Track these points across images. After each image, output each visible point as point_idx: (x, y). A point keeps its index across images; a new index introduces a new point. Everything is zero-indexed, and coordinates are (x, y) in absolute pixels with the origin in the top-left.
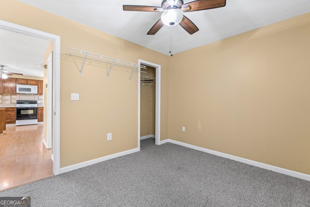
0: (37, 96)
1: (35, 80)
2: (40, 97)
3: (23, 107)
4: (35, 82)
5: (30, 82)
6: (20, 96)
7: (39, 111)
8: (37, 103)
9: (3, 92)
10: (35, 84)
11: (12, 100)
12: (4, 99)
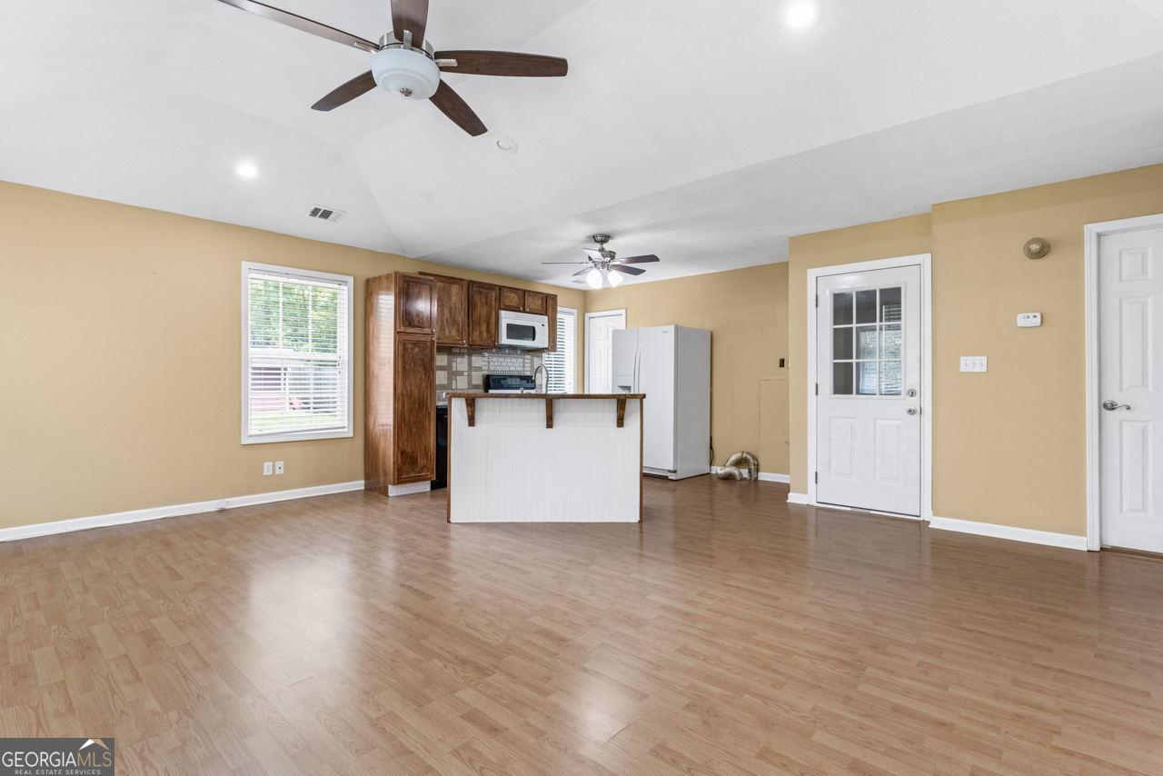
1: (540, 293)
4: (540, 302)
5: (530, 299)
6: (490, 359)
9: (471, 340)
10: (540, 308)
11: (471, 371)
12: (453, 370)
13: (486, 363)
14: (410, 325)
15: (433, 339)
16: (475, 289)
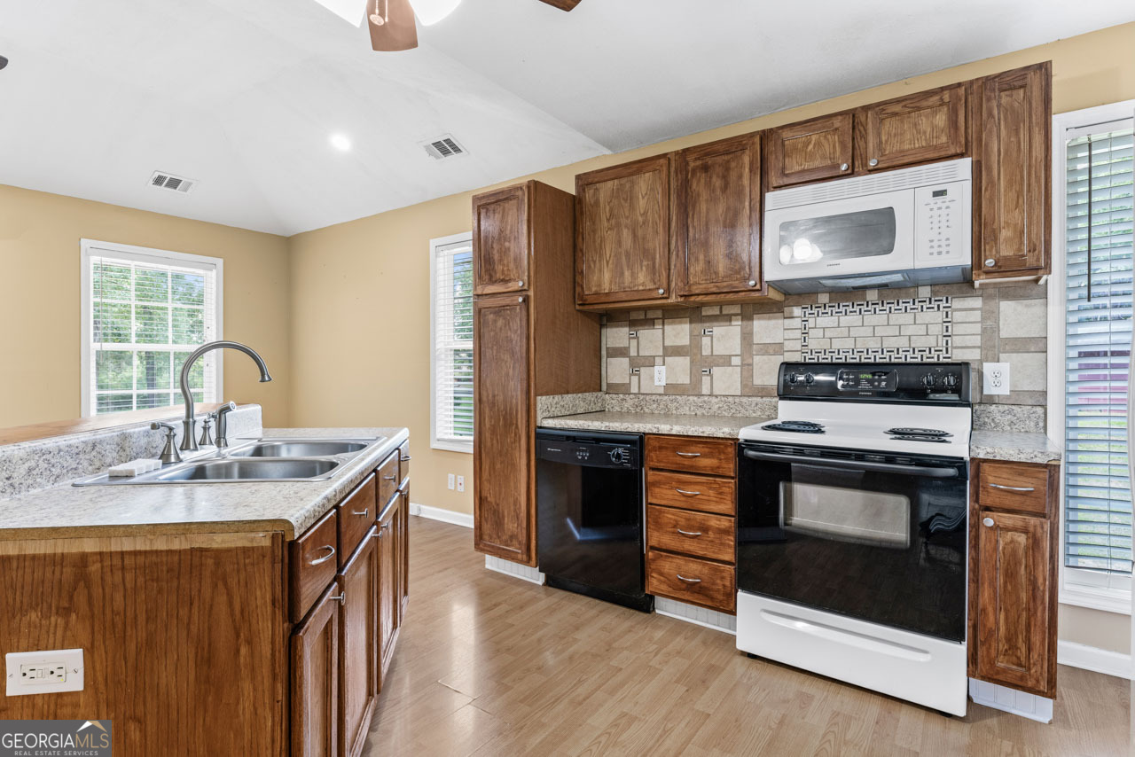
0: (967, 310)
1: (942, 89)
4: (941, 119)
5: (889, 126)
6: (811, 323)
7: (989, 522)
8: (973, 396)
9: (681, 284)
10: (944, 139)
11: (752, 356)
12: (704, 354)
13: (798, 334)
14: (492, 281)
15: (520, 300)
16: (692, 165)
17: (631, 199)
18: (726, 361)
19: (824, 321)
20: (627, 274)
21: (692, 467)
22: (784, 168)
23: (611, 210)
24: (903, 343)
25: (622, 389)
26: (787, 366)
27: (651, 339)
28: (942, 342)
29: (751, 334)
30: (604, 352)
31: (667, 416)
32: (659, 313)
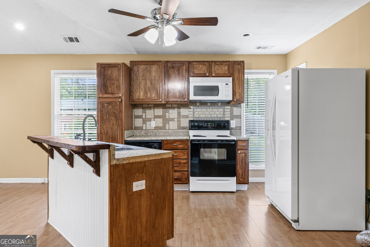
0: (228, 109)
1: (227, 62)
2: (236, 111)
3: (204, 140)
4: (226, 68)
5: (217, 67)
6: (195, 110)
7: (239, 152)
8: (230, 128)
9: (166, 99)
10: (227, 72)
11: (180, 118)
12: (167, 118)
13: (192, 113)
14: (106, 93)
15: (120, 100)
16: (169, 66)
17: (150, 72)
18: (173, 120)
19: (198, 110)
20: (149, 94)
21: (177, 148)
22: (193, 72)
23: (143, 74)
24: (215, 116)
25: (141, 128)
26: (191, 121)
27: (150, 113)
28: (223, 116)
29: (180, 112)
30: (133, 117)
31: (156, 136)
32: (153, 106)
